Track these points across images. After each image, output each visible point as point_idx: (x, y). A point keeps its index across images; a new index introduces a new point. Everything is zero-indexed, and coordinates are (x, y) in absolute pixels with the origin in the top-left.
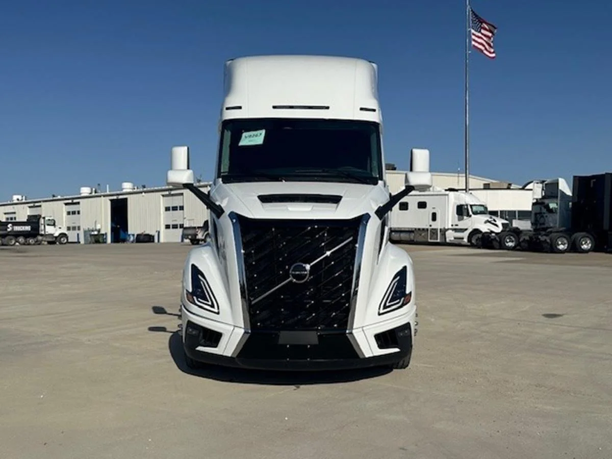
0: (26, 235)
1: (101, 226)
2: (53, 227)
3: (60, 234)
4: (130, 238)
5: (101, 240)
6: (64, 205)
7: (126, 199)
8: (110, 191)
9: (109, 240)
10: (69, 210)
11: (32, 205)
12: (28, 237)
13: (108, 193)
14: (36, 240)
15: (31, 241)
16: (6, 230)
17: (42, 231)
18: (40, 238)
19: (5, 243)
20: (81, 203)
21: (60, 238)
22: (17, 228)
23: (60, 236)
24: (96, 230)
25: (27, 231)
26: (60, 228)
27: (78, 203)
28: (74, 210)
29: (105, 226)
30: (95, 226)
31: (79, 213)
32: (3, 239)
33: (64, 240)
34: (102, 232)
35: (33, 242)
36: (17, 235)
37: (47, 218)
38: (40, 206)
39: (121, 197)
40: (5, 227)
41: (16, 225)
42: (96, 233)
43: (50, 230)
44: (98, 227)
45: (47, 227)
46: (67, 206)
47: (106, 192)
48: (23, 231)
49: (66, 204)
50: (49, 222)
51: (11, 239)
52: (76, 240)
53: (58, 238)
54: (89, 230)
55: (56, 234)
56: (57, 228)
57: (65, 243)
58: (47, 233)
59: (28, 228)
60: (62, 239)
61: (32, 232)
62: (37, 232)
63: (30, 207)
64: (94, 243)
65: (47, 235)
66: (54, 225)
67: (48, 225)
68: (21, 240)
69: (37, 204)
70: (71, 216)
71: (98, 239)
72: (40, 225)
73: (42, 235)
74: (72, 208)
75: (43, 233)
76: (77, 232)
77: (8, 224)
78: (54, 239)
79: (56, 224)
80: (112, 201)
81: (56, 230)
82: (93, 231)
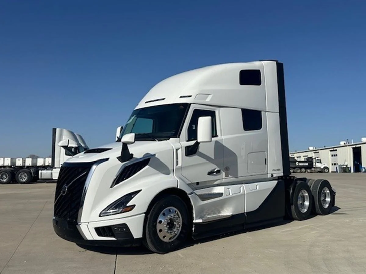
0: (306, 168)
1: (348, 163)
2: (320, 164)
3: (324, 167)
4: (362, 170)
5: (347, 170)
6: (330, 152)
7: (360, 147)
8: (353, 143)
9: (352, 171)
10: (332, 154)
11: (315, 152)
12: (307, 169)
13: (352, 144)
14: (311, 170)
15: (308, 170)
16: (295, 165)
17: (314, 165)
18: (313, 169)
19: (295, 171)
20: (338, 150)
21: (324, 170)
22: (301, 164)
23: (325, 168)
24: (345, 165)
25: (306, 166)
26: (324, 164)
27: (336, 150)
28: (334, 154)
29: (350, 163)
30: (345, 163)
31: (337, 155)
32: (294, 170)
33: (326, 171)
34: (349, 166)
35: (310, 171)
36: (301, 167)
37: (317, 159)
38: (318, 152)
39: (357, 146)
40: (294, 164)
41: (301, 163)
42: (345, 167)
43: (318, 165)
44: (346, 164)
45: (316, 163)
46: (332, 152)
47: (351, 143)
48: (304, 166)
49: (331, 151)
50: (318, 161)
51: (298, 170)
52: (335, 171)
53: (323, 170)
54: (341, 165)
55: (322, 167)
56: (322, 164)
57: (327, 172)
58: (317, 167)
59: (307, 164)
60: (325, 170)
61: (309, 166)
62: (312, 166)
63: (314, 153)
64: (343, 173)
65: (317, 168)
66: (321, 163)
67: (317, 162)
68: (303, 170)
69: (317, 151)
70: (334, 157)
71: (345, 170)
72: (313, 163)
73: (314, 168)
74: (334, 153)
75: (315, 166)
76: (336, 166)
77: (296, 162)
78: (321, 170)
79: (322, 162)
80: (353, 148)
81: (322, 165)
82: (343, 165)
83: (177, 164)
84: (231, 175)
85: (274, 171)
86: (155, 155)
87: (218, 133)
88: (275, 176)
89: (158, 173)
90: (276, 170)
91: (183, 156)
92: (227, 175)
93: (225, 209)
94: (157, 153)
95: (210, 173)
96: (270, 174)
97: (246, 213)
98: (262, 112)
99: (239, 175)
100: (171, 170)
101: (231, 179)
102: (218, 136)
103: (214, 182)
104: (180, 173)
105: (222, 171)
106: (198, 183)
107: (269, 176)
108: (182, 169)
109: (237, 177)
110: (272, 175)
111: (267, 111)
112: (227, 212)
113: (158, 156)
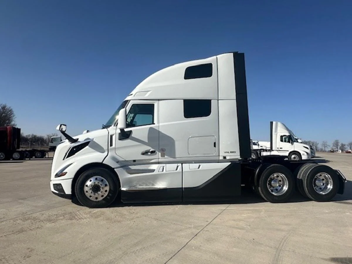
83: (111, 145)
84: (167, 156)
85: (227, 153)
86: (93, 139)
87: (155, 121)
88: (228, 158)
89: (95, 152)
90: (229, 152)
91: (116, 140)
92: (163, 155)
93: (158, 183)
94: (94, 138)
95: (145, 153)
96: (221, 156)
97: (185, 188)
98: (212, 101)
99: (177, 156)
100: (106, 149)
101: (167, 158)
102: (154, 124)
103: (151, 160)
104: (114, 152)
105: (157, 151)
106: (134, 161)
107: (221, 158)
108: (116, 150)
109: (175, 158)
110: (225, 158)
111: (219, 99)
112: (161, 185)
113: (95, 140)
